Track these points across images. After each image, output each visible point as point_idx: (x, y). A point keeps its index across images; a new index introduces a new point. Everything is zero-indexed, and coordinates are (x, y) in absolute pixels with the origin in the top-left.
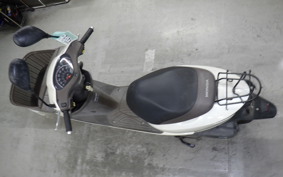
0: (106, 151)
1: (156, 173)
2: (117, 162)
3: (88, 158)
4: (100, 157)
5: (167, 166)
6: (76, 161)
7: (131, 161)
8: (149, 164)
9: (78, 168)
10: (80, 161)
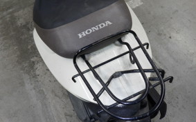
0: (27, 23)
1: (28, 73)
2: (23, 37)
3: (16, 14)
4: (20, 22)
5: (39, 78)
6: (9, 8)
7: (29, 47)
8: (33, 62)
9: (5, 13)
10: (11, 10)
